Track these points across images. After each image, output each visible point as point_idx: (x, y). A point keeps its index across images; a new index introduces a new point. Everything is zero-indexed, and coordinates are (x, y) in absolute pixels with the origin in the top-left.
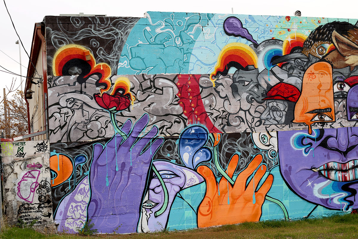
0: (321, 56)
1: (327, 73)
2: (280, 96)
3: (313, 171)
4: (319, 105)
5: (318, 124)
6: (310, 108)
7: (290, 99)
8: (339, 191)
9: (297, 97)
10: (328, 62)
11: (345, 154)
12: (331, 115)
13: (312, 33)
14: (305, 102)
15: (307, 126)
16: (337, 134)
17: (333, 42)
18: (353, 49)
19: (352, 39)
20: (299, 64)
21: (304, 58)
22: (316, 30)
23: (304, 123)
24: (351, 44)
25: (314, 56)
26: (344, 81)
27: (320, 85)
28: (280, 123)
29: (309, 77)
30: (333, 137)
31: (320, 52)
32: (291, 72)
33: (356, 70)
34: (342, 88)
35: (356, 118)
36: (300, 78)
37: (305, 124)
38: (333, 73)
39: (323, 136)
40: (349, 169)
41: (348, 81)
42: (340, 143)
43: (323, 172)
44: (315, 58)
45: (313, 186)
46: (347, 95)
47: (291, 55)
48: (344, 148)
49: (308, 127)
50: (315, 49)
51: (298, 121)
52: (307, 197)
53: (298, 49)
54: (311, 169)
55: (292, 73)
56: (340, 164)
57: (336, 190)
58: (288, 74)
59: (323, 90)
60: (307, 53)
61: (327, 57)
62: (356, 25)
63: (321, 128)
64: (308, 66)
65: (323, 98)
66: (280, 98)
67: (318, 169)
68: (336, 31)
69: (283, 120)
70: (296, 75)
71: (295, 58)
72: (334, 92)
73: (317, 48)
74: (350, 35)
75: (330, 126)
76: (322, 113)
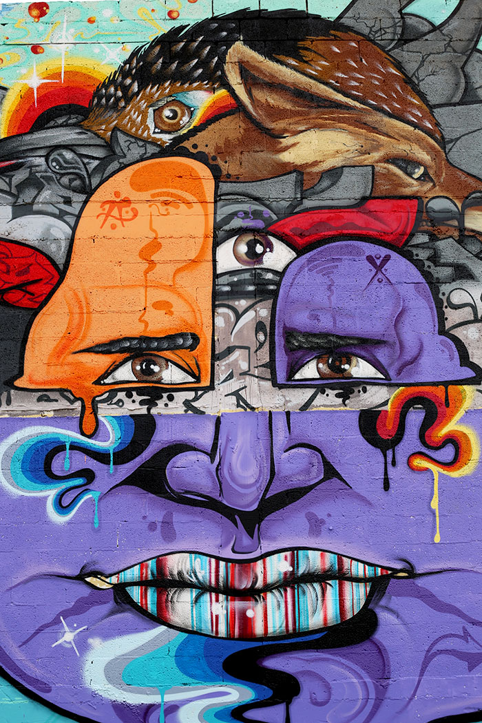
0: (167, 138)
1: (190, 198)
3: (89, 584)
4: (140, 320)
5: (129, 396)
6: (100, 333)
7: (13, 296)
8: (207, 679)
10: (201, 157)
11: (252, 521)
12: (192, 363)
13: (134, 54)
14: (78, 310)
15: (78, 405)
16: (216, 438)
17: (225, 84)
18: (319, 107)
19: (316, 71)
20: (65, 168)
21: (90, 145)
22: (157, 44)
23: (66, 390)
24: (314, 90)
25: (136, 138)
26: (271, 229)
27: (155, 245)
29: (108, 215)
30: (195, 449)
31: (164, 122)
32: (28, 196)
33: (329, 187)
34: (254, 257)
35: (318, 376)
36: (67, 218)
37: (66, 393)
38: (218, 197)
39: (147, 445)
40: (268, 588)
41: (287, 230)
42: (231, 474)
43: (135, 593)
44: (141, 143)
45: (82, 644)
46: (278, 284)
47: (34, 136)
48: (250, 499)
49: (83, 407)
50: (144, 114)
51: (37, 384)
52: (49, 691)
53: (70, 113)
54: (80, 578)
55: (29, 201)
56: (222, 564)
57: (198, 672)
58: (14, 205)
59: (165, 262)
60: (103, 127)
61: (193, 140)
62: (342, 21)
63: (143, 410)
64: (105, 176)
65: (164, 295)
67: (114, 580)
68: (245, 42)
70: (50, 209)
71: (50, 147)
72: (219, 272)
73: (151, 106)
74: (309, 55)
75: (187, 403)
76: (151, 355)
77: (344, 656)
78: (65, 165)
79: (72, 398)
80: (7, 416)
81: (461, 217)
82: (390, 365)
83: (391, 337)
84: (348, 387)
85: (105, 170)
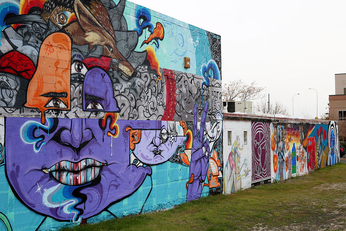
0: (61, 26)
1: (66, 48)
2: (11, 69)
3: (43, 172)
4: (55, 87)
5: (53, 111)
7: (24, 74)
8: (69, 198)
9: (31, 72)
11: (78, 151)
12: (66, 102)
14: (40, 82)
15: (40, 113)
16: (71, 126)
17: (74, 11)
18: (93, 24)
19: (93, 12)
20: (37, 30)
21: (43, 24)
25: (54, 24)
26: (83, 61)
28: (9, 106)
29: (47, 49)
30: (67, 129)
31: (61, 20)
32: (27, 38)
33: (94, 51)
34: (79, 70)
35: (91, 108)
36: (37, 48)
37: (38, 110)
38: (72, 49)
39: (57, 127)
40: (81, 170)
41: (86, 62)
42: (74, 137)
43: (54, 173)
45: (42, 191)
46: (84, 79)
47: (29, 16)
48: (77, 144)
49: (42, 114)
51: (30, 106)
52: (35, 207)
53: (38, 10)
54: (41, 170)
55: (28, 40)
56: (72, 163)
57: (67, 196)
58: (23, 41)
59: (60, 68)
60: (46, 18)
61: (67, 28)
63: (56, 116)
64: (47, 35)
65: (59, 79)
66: (12, 71)
67: (49, 170)
69: (13, 102)
70: (33, 44)
71: (33, 21)
72: (72, 73)
73: (57, 14)
74: (92, 7)
75: (65, 114)
76: (57, 98)
77: (95, 188)
78: (37, 29)
79: (39, 111)
80: (23, 116)
81: (118, 65)
82: (105, 106)
83: (105, 98)
84: (97, 112)
85: (46, 33)
